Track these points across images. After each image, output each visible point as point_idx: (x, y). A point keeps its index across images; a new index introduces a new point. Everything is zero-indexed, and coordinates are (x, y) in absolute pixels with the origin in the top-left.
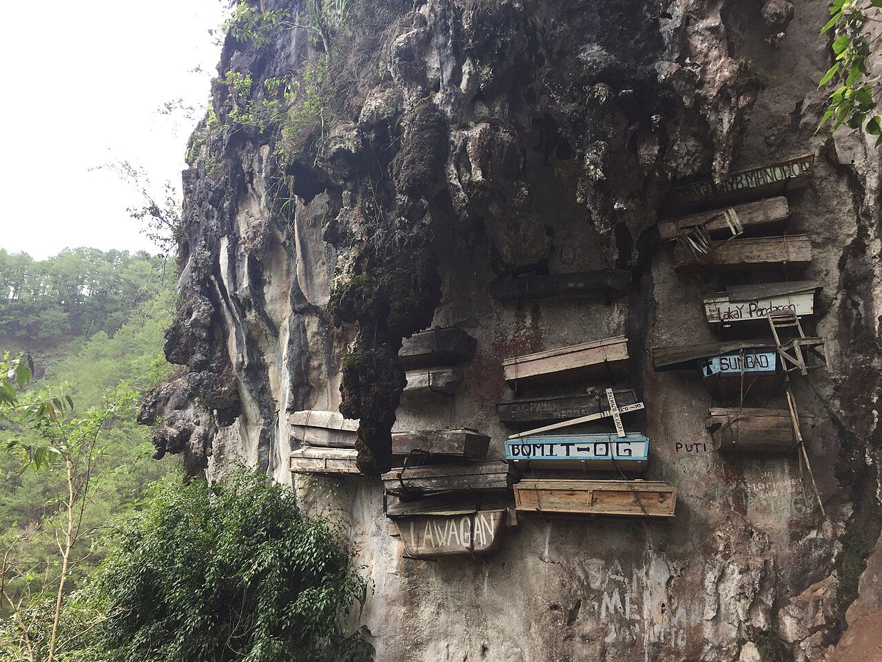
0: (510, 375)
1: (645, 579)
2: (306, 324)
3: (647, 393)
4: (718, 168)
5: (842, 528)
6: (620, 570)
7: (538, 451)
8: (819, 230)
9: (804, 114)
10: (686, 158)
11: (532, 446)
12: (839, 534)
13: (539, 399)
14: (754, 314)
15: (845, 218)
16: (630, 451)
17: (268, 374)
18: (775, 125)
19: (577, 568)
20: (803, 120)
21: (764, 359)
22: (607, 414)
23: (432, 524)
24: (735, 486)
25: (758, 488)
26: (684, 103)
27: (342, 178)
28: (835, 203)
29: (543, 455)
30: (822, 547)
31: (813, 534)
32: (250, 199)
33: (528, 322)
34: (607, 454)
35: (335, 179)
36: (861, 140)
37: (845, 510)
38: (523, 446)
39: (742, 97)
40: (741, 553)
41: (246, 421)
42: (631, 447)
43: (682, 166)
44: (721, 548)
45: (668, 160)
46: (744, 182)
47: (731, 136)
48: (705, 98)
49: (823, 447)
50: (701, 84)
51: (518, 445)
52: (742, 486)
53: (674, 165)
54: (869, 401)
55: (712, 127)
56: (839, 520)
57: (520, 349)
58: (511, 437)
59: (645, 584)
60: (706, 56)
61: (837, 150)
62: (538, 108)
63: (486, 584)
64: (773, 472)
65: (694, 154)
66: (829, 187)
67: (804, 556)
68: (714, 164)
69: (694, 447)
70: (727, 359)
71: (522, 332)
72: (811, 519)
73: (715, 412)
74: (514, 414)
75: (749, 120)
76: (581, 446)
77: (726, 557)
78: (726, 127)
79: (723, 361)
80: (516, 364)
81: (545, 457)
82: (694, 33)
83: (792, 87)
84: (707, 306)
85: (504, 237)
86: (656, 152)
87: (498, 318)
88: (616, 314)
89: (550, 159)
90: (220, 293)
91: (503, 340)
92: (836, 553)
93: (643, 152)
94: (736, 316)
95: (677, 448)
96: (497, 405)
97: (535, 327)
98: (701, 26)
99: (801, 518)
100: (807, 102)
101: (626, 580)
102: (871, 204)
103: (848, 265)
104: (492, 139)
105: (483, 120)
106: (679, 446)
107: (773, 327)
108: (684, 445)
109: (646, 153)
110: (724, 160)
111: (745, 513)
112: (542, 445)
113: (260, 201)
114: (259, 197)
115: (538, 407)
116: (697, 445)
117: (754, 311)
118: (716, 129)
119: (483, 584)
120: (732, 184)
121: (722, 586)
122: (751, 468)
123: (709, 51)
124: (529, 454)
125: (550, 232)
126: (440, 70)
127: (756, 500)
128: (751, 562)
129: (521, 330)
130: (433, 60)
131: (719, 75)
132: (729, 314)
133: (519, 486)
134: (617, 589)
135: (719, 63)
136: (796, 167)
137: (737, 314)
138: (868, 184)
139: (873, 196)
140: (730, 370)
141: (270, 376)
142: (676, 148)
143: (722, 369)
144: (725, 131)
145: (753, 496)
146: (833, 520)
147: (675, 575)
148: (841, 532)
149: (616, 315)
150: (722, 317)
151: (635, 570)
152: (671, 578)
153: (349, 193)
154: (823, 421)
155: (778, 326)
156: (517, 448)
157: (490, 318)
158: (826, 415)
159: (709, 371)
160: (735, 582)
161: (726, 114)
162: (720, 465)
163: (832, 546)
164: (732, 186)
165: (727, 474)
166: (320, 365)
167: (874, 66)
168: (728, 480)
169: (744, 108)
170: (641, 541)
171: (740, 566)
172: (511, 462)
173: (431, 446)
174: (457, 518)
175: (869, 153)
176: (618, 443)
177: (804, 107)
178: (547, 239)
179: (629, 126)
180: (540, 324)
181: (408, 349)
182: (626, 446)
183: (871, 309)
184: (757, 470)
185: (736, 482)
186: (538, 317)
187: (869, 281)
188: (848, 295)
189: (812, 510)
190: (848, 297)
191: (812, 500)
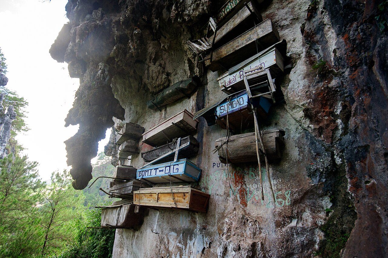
1: (192, 247)
5: (321, 218)
6: (182, 240)
8: (286, 17)
12: (319, 224)
19: (165, 237)
21: (241, 99)
22: (174, 151)
23: (110, 211)
24: (240, 187)
25: (253, 187)
29: (148, 175)
30: (303, 234)
31: (294, 223)
33: (163, 115)
34: (169, 172)
37: (323, 203)
40: (238, 235)
44: (225, 231)
46: (230, 7)
49: (299, 155)
52: (244, 186)
54: (332, 113)
56: (319, 211)
58: (140, 168)
59: (192, 251)
67: (287, 241)
69: (221, 164)
70: (223, 106)
71: (161, 121)
72: (290, 210)
73: (218, 140)
76: (160, 169)
77: (228, 237)
79: (222, 108)
84: (220, 82)
92: (318, 241)
95: (213, 166)
96: (142, 154)
99: (282, 210)
101: (184, 247)
106: (214, 164)
108: (216, 164)
111: (246, 205)
112: (148, 170)
115: (155, 152)
117: (242, 75)
122: (248, 174)
124: (144, 175)
125: (169, 74)
127: (252, 196)
128: (242, 243)
132: (230, 82)
133: (135, 192)
134: (179, 252)
137: (234, 80)
140: (224, 112)
143: (221, 112)
145: (250, 194)
146: (313, 211)
147: (206, 247)
148: (320, 222)
149: (191, 102)
150: (226, 85)
151: (189, 241)
152: (204, 248)
154: (299, 135)
158: (301, 131)
162: (233, 173)
163: (313, 234)
164: (225, 12)
165: (236, 179)
168: (236, 182)
170: (195, 222)
180: (167, 115)
183: (327, 49)
184: (252, 175)
185: (240, 184)
186: (166, 112)
187: (323, 31)
188: (310, 47)
189: (290, 203)
190: (310, 48)
191: (289, 195)
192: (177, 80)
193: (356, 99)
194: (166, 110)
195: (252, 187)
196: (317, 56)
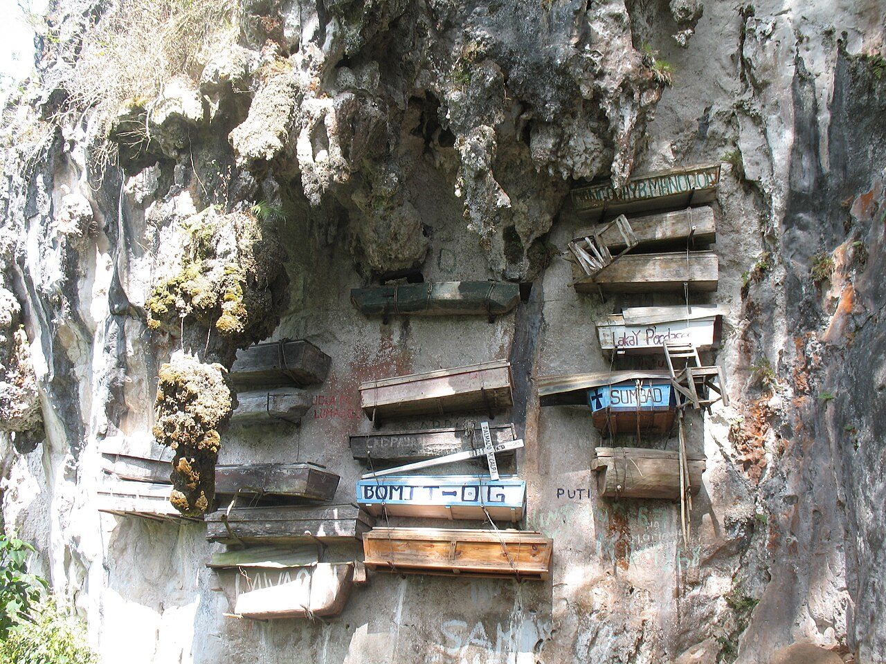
0: (368, 401)
1: (510, 643)
2: (126, 328)
3: (530, 430)
4: (618, 170)
6: (484, 634)
7: (396, 494)
8: (723, 252)
9: (712, 121)
10: (583, 157)
11: (389, 488)
13: (402, 432)
14: (651, 341)
15: (750, 239)
16: (503, 496)
17: (78, 389)
18: (682, 130)
19: (434, 631)
20: (711, 128)
21: (657, 392)
22: (480, 452)
23: (262, 577)
24: (617, 538)
26: (581, 93)
27: (175, 148)
28: (741, 222)
29: (401, 498)
30: (703, 605)
31: (697, 591)
32: (69, 173)
33: (396, 339)
34: (476, 499)
35: (167, 149)
36: (768, 156)
38: (378, 487)
39: (645, 94)
40: (618, 613)
41: (50, 448)
42: (504, 491)
43: (579, 165)
44: (597, 607)
45: (563, 157)
46: (647, 189)
47: (633, 136)
48: (606, 91)
50: (601, 75)
51: (372, 487)
52: (626, 537)
53: (570, 163)
55: (613, 124)
57: (383, 371)
58: (364, 476)
59: (510, 648)
60: (608, 44)
61: (745, 163)
62: (418, 85)
63: (325, 650)
64: (660, 522)
65: (592, 152)
66: (735, 203)
67: (685, 614)
68: (614, 165)
69: (578, 493)
70: (617, 391)
71: (387, 351)
72: (696, 573)
73: (602, 451)
74: (370, 449)
75: (652, 120)
76: (447, 490)
77: (601, 617)
78: (627, 125)
80: (377, 388)
81: (403, 502)
82: (596, 18)
83: (701, 91)
84: (601, 330)
85: (372, 233)
86: (551, 146)
87: (360, 332)
88: (499, 334)
89: (431, 145)
90: (25, 287)
91: (364, 360)
92: (719, 612)
93: (535, 144)
94: (632, 343)
95: (558, 494)
96: (350, 438)
97: (403, 346)
98: (603, 11)
99: (685, 573)
100: (715, 109)
101: (489, 645)
102: (776, 225)
103: (751, 292)
104: (357, 112)
105: (348, 89)
106: (561, 492)
107: (669, 356)
108: (566, 492)
109: (538, 146)
110: (625, 162)
111: (627, 568)
112: (401, 487)
113: (81, 175)
114: (80, 172)
115: (400, 442)
116: (580, 490)
117: (651, 337)
118: (616, 127)
119: (322, 649)
120: (634, 191)
121: (594, 649)
122: (636, 517)
123: (611, 40)
124: (385, 498)
125: (427, 231)
126: (300, 28)
127: (639, 554)
128: (628, 622)
129: (386, 348)
130: (291, 16)
131: (621, 67)
132: (624, 339)
133: (370, 534)
134: (477, 656)
135: (621, 54)
136: (701, 177)
137: (633, 340)
138: (773, 204)
139: (778, 218)
140: (621, 405)
141: (81, 392)
142: (572, 143)
143: (612, 402)
144: (626, 130)
145: (636, 549)
147: (544, 639)
148: (726, 588)
149: (500, 336)
150: (617, 344)
151: (500, 633)
152: (541, 641)
153: (183, 167)
154: (716, 465)
155: (674, 356)
156: (371, 490)
157: (349, 332)
158: (720, 459)
159: (599, 405)
160: (609, 644)
161: (629, 111)
162: (604, 514)
163: (715, 604)
164: (634, 193)
165: (610, 524)
166: (140, 382)
167: (783, 77)
168: (611, 531)
169: (647, 106)
170: (510, 600)
171: (615, 627)
172: (363, 507)
173: (267, 483)
174: (292, 571)
175: (776, 170)
176: (490, 487)
177: (712, 114)
178: (424, 240)
179: (522, 113)
180: (409, 342)
181: (244, 364)
182: (499, 490)
183: (772, 342)
184: (643, 519)
185: (619, 533)
186: (407, 333)
187: (772, 312)
188: (750, 325)
189: (697, 564)
190: (750, 327)
191: (698, 553)
192: (451, 256)
193: (794, 434)
194: (405, 326)
195: (642, 539)
196: (756, 344)
